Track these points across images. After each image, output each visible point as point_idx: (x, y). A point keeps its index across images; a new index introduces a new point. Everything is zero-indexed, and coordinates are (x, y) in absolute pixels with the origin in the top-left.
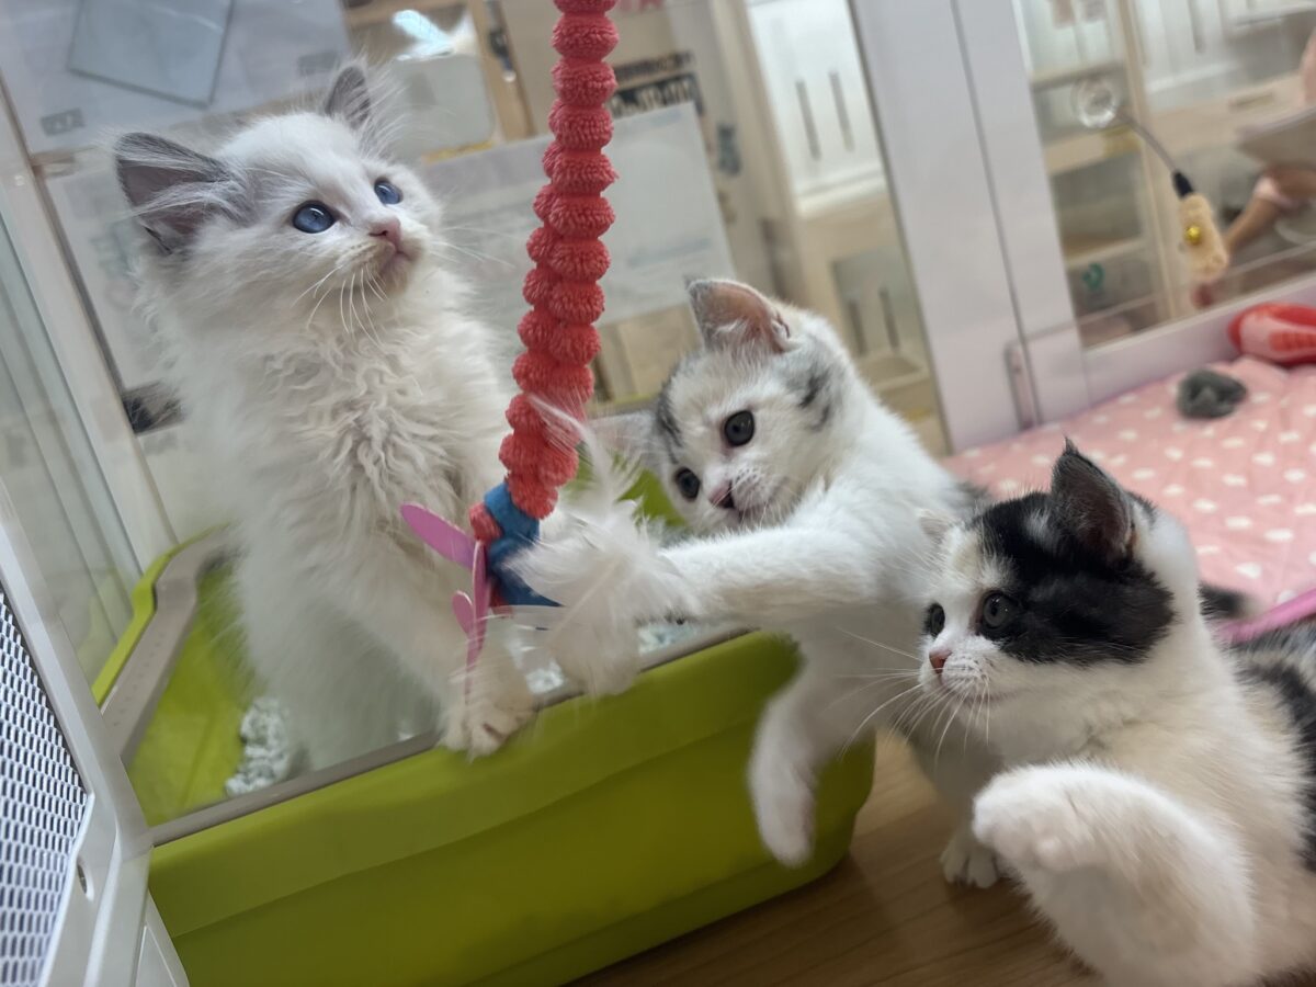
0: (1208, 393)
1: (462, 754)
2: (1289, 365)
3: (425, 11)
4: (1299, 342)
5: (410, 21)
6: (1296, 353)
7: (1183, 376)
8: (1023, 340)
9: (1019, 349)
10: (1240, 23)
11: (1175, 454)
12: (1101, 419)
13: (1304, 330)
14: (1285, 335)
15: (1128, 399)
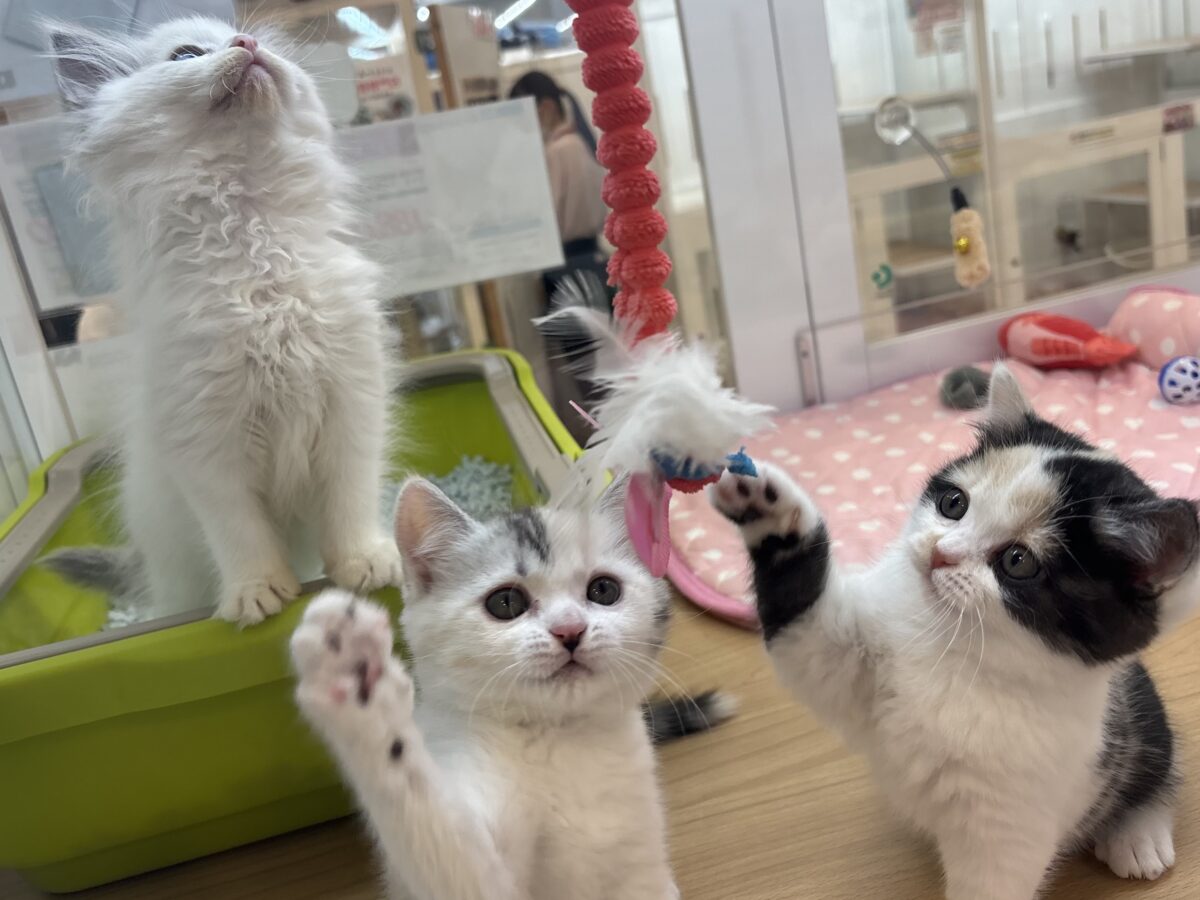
0: (968, 387)
1: (232, 625)
2: (1046, 368)
3: (363, 9)
4: (1056, 348)
5: (351, 17)
6: (1053, 358)
7: (948, 371)
8: (813, 328)
9: (809, 336)
10: (1091, 61)
11: (927, 437)
12: (873, 403)
13: (1062, 338)
14: (1045, 341)
15: (901, 387)
